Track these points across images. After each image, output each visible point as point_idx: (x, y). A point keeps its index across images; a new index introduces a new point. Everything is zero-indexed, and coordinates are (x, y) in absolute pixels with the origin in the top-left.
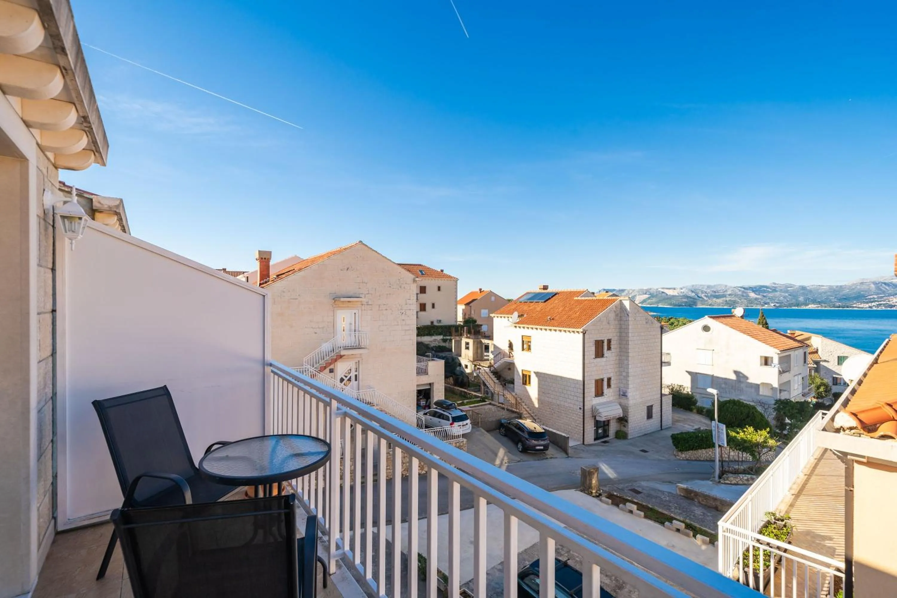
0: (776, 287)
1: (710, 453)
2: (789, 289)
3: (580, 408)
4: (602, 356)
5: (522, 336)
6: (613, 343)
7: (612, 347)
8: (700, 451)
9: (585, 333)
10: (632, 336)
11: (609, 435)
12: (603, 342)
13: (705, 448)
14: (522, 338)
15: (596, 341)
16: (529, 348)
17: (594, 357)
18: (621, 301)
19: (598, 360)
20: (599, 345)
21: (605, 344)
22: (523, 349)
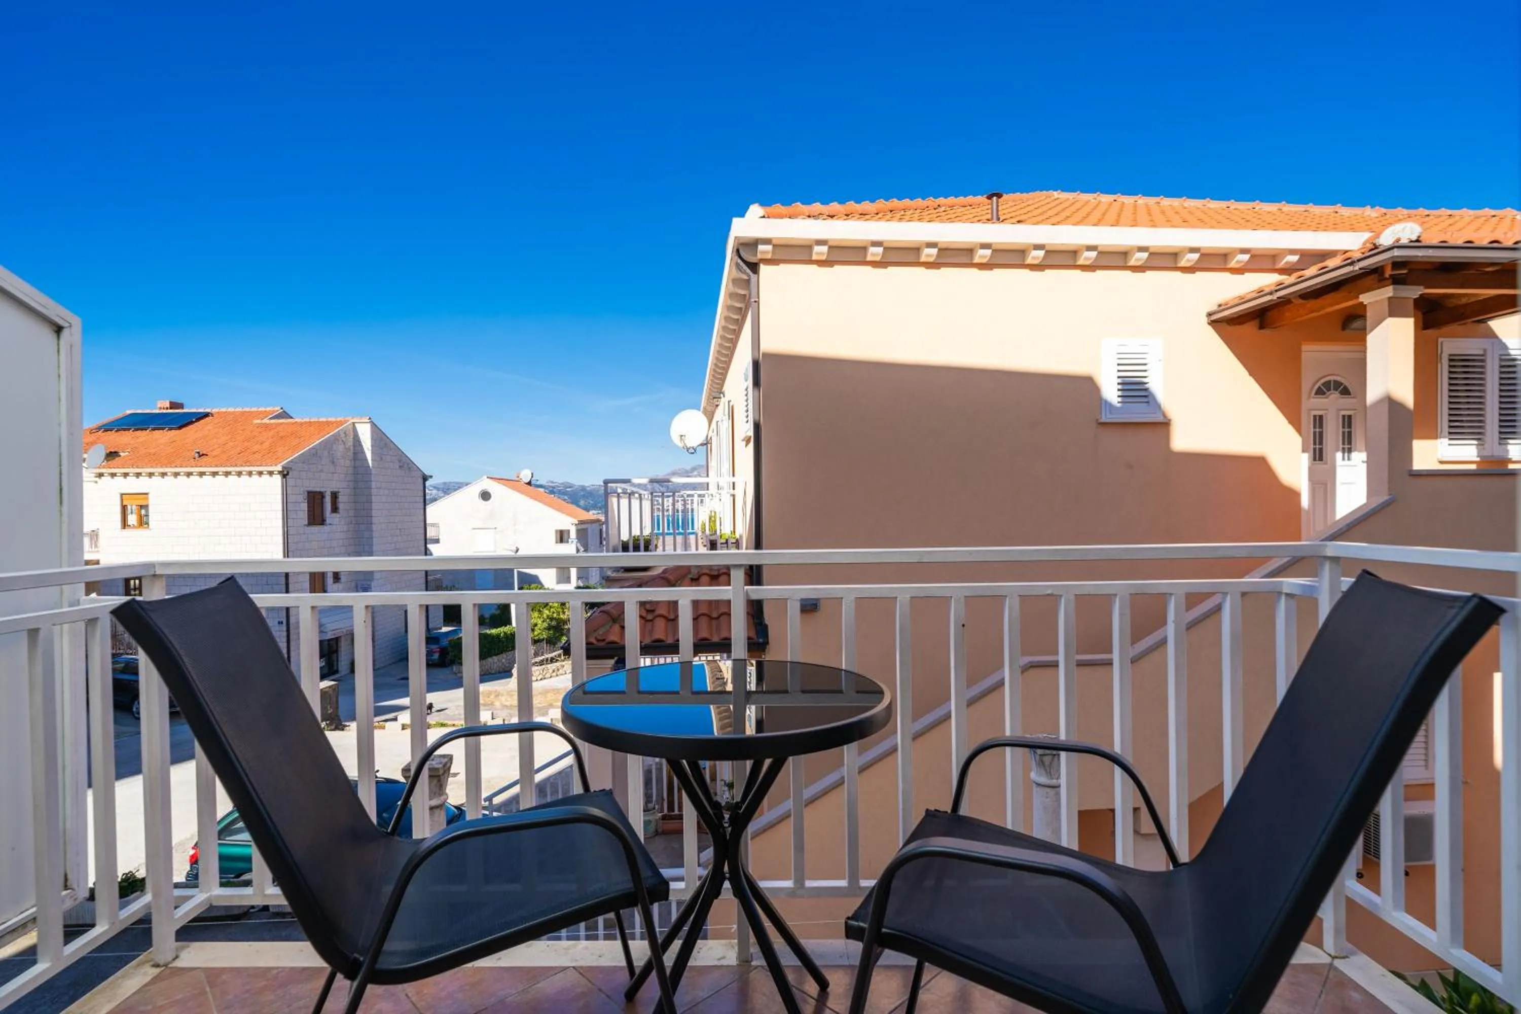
0: (554, 487)
1: (504, 660)
2: (568, 489)
3: (280, 623)
4: (322, 522)
5: (122, 495)
6: (342, 499)
7: (341, 506)
8: (490, 660)
9: (288, 474)
10: (377, 488)
11: (340, 669)
12: (322, 495)
13: (496, 655)
14: (122, 500)
15: (309, 493)
16: (143, 522)
17: (306, 523)
18: (354, 423)
19: (315, 529)
20: (315, 500)
21: (328, 500)
22: (125, 524)
